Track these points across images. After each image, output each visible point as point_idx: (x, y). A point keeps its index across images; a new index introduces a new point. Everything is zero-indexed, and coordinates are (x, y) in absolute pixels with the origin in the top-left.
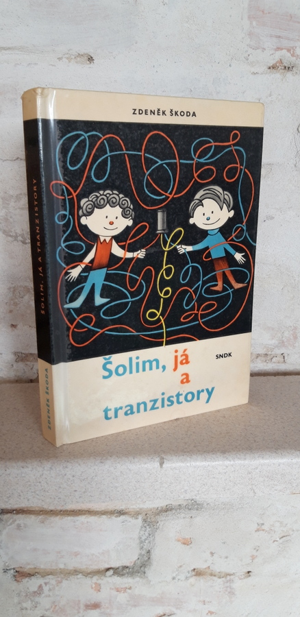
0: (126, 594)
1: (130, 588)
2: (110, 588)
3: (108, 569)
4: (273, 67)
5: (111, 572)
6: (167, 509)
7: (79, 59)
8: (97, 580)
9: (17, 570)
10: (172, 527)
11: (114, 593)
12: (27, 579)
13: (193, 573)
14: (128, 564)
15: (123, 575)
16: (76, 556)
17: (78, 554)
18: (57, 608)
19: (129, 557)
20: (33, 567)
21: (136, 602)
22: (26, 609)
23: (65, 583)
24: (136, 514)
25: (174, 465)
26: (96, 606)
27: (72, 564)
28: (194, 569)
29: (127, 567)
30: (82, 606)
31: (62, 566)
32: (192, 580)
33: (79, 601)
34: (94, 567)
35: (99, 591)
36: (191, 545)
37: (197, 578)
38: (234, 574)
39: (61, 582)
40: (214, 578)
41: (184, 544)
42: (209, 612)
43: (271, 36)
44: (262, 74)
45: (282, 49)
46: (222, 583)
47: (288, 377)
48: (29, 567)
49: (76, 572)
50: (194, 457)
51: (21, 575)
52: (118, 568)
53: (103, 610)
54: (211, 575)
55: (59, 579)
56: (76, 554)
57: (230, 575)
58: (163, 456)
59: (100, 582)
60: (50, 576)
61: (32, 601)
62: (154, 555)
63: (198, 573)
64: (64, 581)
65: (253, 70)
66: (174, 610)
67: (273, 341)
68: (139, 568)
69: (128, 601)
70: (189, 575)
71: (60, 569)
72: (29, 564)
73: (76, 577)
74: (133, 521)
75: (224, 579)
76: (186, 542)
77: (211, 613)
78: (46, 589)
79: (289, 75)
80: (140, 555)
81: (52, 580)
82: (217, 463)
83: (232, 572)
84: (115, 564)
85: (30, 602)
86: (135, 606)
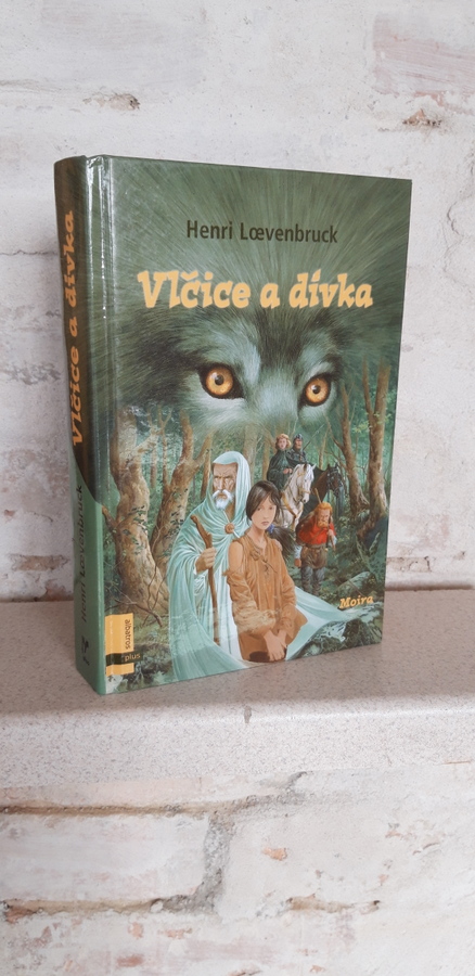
0: (183, 941)
1: (190, 931)
2: (159, 932)
3: (155, 901)
4: (411, 122)
5: (160, 905)
6: (249, 804)
7: (116, 102)
8: (138, 918)
9: (10, 904)
10: (257, 831)
11: (164, 938)
12: (25, 919)
13: (289, 905)
14: (186, 893)
15: (178, 910)
16: (104, 879)
17: (108, 877)
18: (74, 964)
19: (189, 882)
20: (34, 898)
21: (198, 953)
22: (24, 967)
23: (86, 924)
24: (200, 812)
25: (266, 719)
26: (135, 961)
27: (98, 893)
28: (291, 900)
29: (185, 898)
30: (113, 962)
31: (81, 897)
32: (288, 916)
33: (109, 953)
34: (133, 898)
35: (140, 936)
36: (286, 860)
37: (296, 913)
38: (352, 906)
39: (79, 923)
40: (323, 913)
41: (275, 858)
42: (314, 967)
43: (408, 75)
44: (394, 131)
45: (424, 95)
46: (334, 920)
47: (435, 592)
48: (28, 899)
49: (103, 906)
50: (298, 706)
51: (15, 911)
52: (171, 900)
53: (146, 967)
54: (317, 908)
55: (77, 918)
56: (105, 877)
57: (346, 907)
58: (249, 705)
59: (142, 921)
60: (63, 914)
61: (33, 954)
62: (228, 878)
63: (296, 905)
64: (85, 921)
65: (381, 124)
66: (260, 965)
67: (413, 538)
68: (203, 899)
69: (187, 952)
70: (282, 909)
71: (79, 902)
72: (28, 894)
73: (104, 913)
74: (195, 823)
75: (337, 914)
76: (279, 856)
77: (317, 969)
78: (55, 933)
79: (435, 133)
80: (206, 877)
81: (65, 919)
82: (332, 715)
83: (349, 904)
84: (167, 892)
85: (29, 956)
86: (197, 960)
